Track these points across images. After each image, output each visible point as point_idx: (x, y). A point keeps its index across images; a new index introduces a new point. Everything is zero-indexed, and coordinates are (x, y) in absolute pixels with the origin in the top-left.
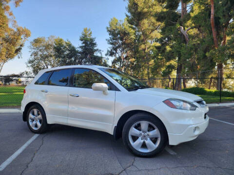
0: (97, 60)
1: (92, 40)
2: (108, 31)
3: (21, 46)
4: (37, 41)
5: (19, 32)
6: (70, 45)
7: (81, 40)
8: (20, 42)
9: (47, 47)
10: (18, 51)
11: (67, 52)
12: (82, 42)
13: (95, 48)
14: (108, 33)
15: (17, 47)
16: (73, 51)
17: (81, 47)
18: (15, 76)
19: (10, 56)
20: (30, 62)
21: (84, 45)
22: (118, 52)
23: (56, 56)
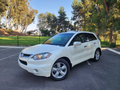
0: (66, 23)
1: (64, 13)
2: (72, 7)
3: (34, 18)
4: (40, 15)
5: (32, 12)
6: (54, 16)
7: (59, 13)
8: (33, 16)
9: (44, 18)
10: (33, 20)
11: (53, 19)
12: (59, 14)
13: (65, 17)
14: (72, 8)
16: (55, 18)
17: (59, 17)
18: (32, 31)
19: (29, 23)
20: (38, 25)
21: (60, 15)
22: (77, 18)
23: (48, 22)
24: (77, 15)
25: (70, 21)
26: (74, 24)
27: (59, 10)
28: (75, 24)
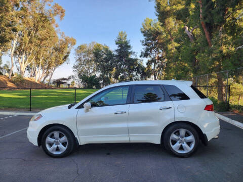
0: (130, 62)
1: (126, 43)
2: (143, 32)
3: (68, 53)
4: (81, 48)
5: (65, 43)
6: (107, 50)
7: (117, 44)
8: (67, 50)
9: (88, 52)
10: (66, 57)
11: (105, 56)
12: (118, 45)
13: (130, 51)
14: (142, 34)
15: (65, 55)
16: (109, 54)
17: (116, 51)
18: (64, 79)
19: (58, 63)
20: (76, 67)
21: (120, 48)
23: (96, 61)
24: (153, 48)
25: (139, 58)
26: (147, 64)
27: (116, 39)
28: (149, 63)
